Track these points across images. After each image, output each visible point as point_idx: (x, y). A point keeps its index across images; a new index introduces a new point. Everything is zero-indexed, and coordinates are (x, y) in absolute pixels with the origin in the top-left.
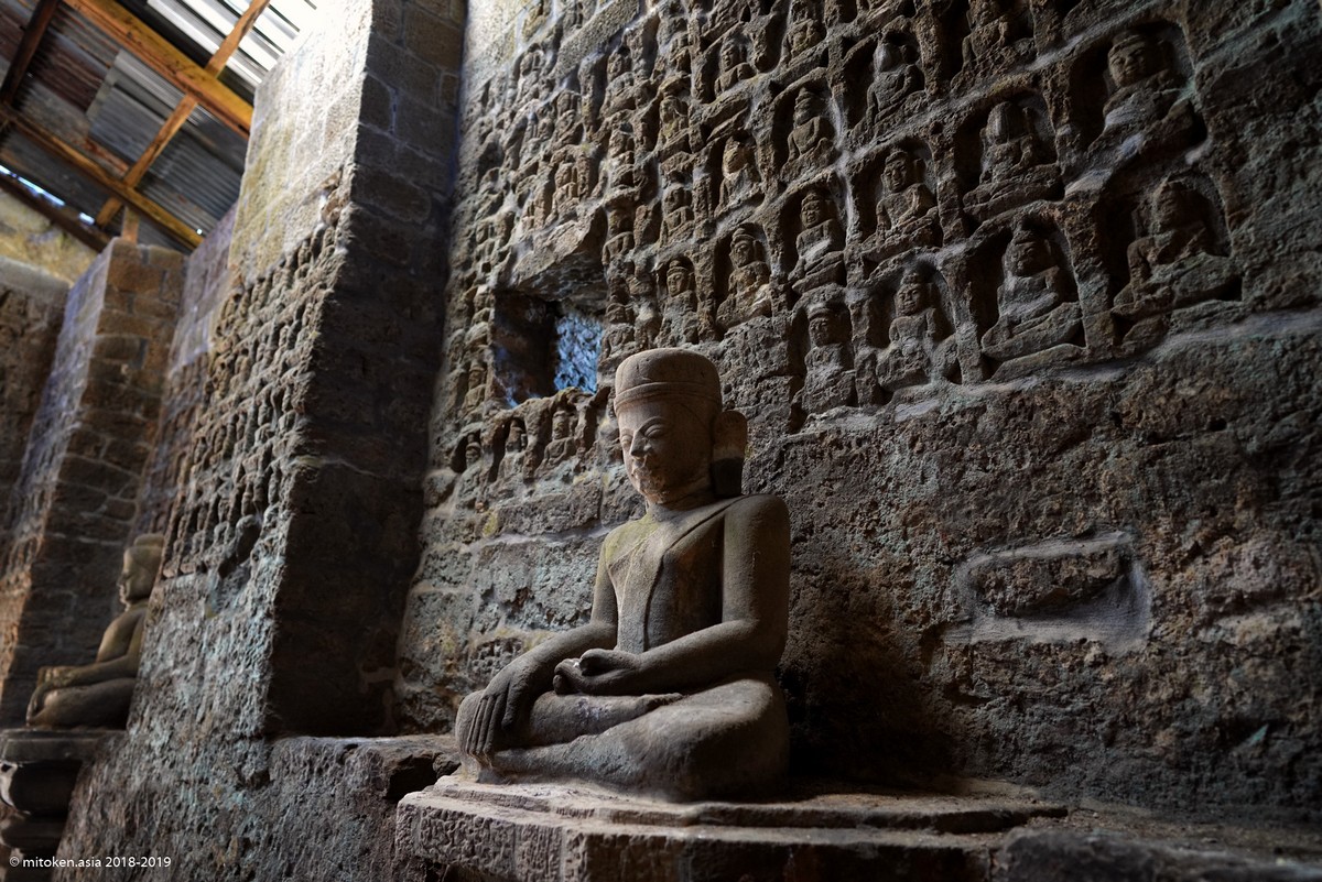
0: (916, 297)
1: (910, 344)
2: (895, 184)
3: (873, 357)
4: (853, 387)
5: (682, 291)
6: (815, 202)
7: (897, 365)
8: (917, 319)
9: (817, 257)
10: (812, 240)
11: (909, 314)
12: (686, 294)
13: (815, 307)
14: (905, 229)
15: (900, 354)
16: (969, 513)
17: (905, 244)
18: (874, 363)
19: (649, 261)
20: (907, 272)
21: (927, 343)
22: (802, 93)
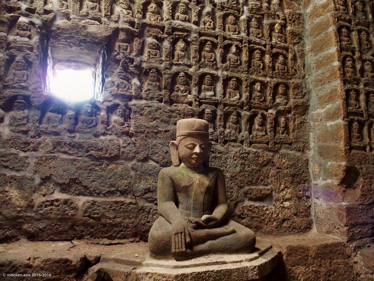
0: (236, 120)
1: (233, 132)
2: (234, 88)
3: (224, 132)
4: (218, 137)
6: (211, 79)
7: (230, 136)
8: (235, 126)
9: (210, 96)
10: (208, 90)
11: (233, 124)
13: (207, 111)
14: (236, 102)
15: (230, 133)
16: (246, 177)
17: (235, 106)
18: (224, 133)
19: (141, 61)
20: (234, 112)
21: (237, 134)
22: (209, 43)
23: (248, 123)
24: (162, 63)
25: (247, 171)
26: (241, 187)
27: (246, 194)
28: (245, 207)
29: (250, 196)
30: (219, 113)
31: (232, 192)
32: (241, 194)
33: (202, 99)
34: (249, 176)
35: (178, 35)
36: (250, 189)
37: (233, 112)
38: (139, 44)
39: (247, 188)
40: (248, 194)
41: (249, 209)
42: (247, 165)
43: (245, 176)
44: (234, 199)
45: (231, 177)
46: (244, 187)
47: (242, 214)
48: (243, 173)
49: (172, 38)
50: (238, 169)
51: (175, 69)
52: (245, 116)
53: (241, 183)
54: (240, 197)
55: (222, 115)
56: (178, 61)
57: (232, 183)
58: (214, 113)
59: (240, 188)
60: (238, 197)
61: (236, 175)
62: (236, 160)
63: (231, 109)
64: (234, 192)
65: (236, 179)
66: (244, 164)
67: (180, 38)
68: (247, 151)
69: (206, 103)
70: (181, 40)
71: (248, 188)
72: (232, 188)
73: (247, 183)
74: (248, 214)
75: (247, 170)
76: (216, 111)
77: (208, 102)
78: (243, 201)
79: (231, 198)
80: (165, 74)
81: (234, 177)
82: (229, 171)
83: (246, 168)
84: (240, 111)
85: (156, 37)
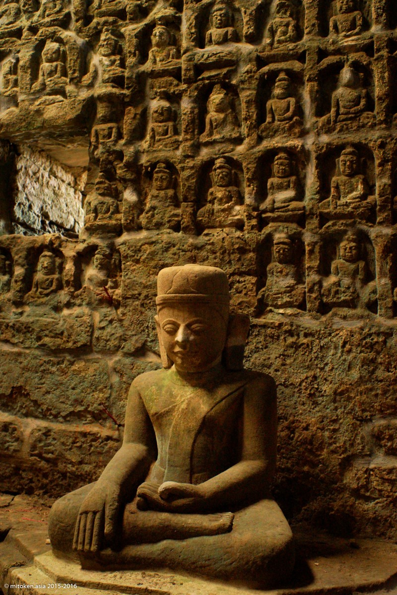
0: (354, 252)
1: (346, 281)
2: (348, 171)
3: (320, 283)
4: (304, 298)
5: (167, 188)
6: (287, 161)
7: (337, 292)
8: (353, 266)
9: (284, 202)
10: (280, 188)
11: (347, 261)
12: (170, 192)
13: (279, 237)
14: (352, 205)
15: (339, 285)
16: (376, 395)
17: (350, 215)
18: (321, 287)
19: (137, 155)
20: (350, 233)
21: (358, 285)
22: (282, 75)
23: (386, 256)
24: (177, 148)
25: (381, 381)
26: (364, 421)
27: (378, 437)
28: (372, 470)
29: (389, 444)
30: (308, 238)
31: (335, 431)
32: (363, 438)
33: (265, 211)
34: (385, 392)
35: (209, 78)
36: (388, 427)
37: (345, 232)
38: (134, 118)
39: (380, 423)
40: (384, 438)
41: (386, 477)
42: (381, 363)
43: (373, 393)
44: (340, 447)
45: (335, 393)
46: (371, 420)
47: (366, 487)
48: (369, 386)
49: (196, 89)
50: (355, 374)
51: (205, 153)
52: (379, 240)
53: (364, 411)
54: (358, 444)
55: (316, 243)
56: (211, 134)
57: (336, 409)
58: (295, 241)
59: (361, 421)
60: (352, 445)
61: (347, 390)
62: (349, 351)
63: (340, 226)
64: (342, 430)
65: (349, 399)
66: (373, 361)
67: (215, 84)
68: (382, 329)
69: (274, 220)
70: (217, 87)
71: (383, 422)
72: (335, 421)
73: (381, 411)
74: (380, 491)
75: (381, 378)
76: (300, 234)
77: (279, 217)
78: (370, 455)
79: (330, 444)
80: (183, 169)
81: (342, 393)
82: (329, 378)
83: (380, 373)
84: (364, 227)
85: (166, 96)
